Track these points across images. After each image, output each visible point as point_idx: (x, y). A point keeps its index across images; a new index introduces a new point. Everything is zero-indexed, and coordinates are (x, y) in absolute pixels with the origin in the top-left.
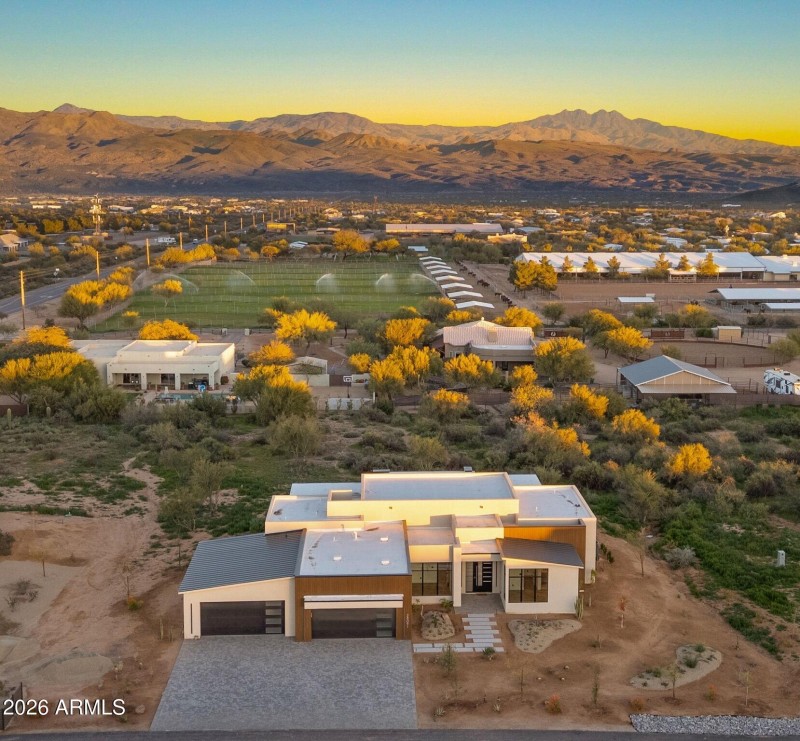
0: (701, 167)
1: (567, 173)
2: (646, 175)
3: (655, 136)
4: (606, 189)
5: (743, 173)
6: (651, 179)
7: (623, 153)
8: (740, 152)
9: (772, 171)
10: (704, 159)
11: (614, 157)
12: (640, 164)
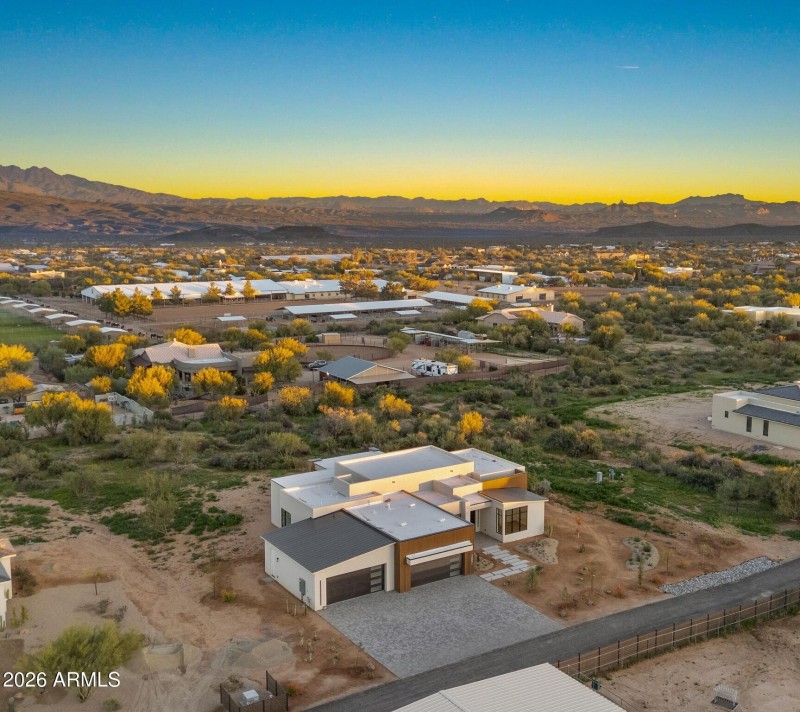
0: (126, 215)
1: (11, 220)
2: (82, 221)
3: (83, 189)
4: (49, 232)
5: (161, 219)
6: (87, 224)
7: (58, 202)
8: (155, 203)
9: (182, 218)
10: (126, 207)
11: (52, 206)
12: (75, 211)
